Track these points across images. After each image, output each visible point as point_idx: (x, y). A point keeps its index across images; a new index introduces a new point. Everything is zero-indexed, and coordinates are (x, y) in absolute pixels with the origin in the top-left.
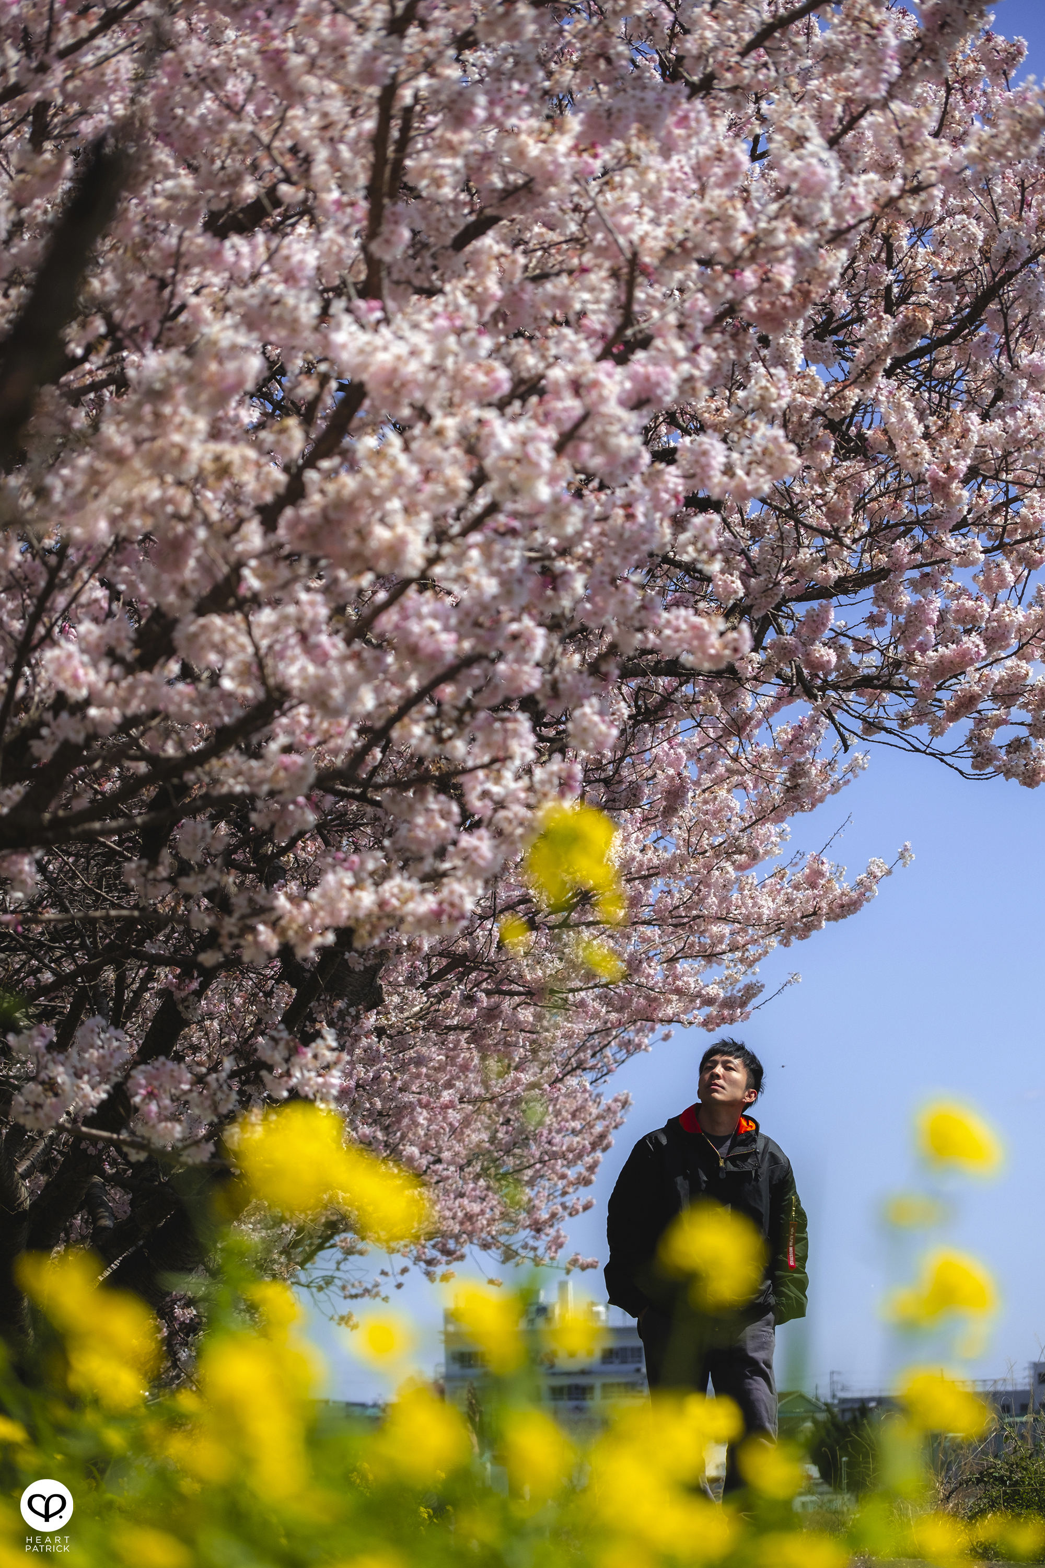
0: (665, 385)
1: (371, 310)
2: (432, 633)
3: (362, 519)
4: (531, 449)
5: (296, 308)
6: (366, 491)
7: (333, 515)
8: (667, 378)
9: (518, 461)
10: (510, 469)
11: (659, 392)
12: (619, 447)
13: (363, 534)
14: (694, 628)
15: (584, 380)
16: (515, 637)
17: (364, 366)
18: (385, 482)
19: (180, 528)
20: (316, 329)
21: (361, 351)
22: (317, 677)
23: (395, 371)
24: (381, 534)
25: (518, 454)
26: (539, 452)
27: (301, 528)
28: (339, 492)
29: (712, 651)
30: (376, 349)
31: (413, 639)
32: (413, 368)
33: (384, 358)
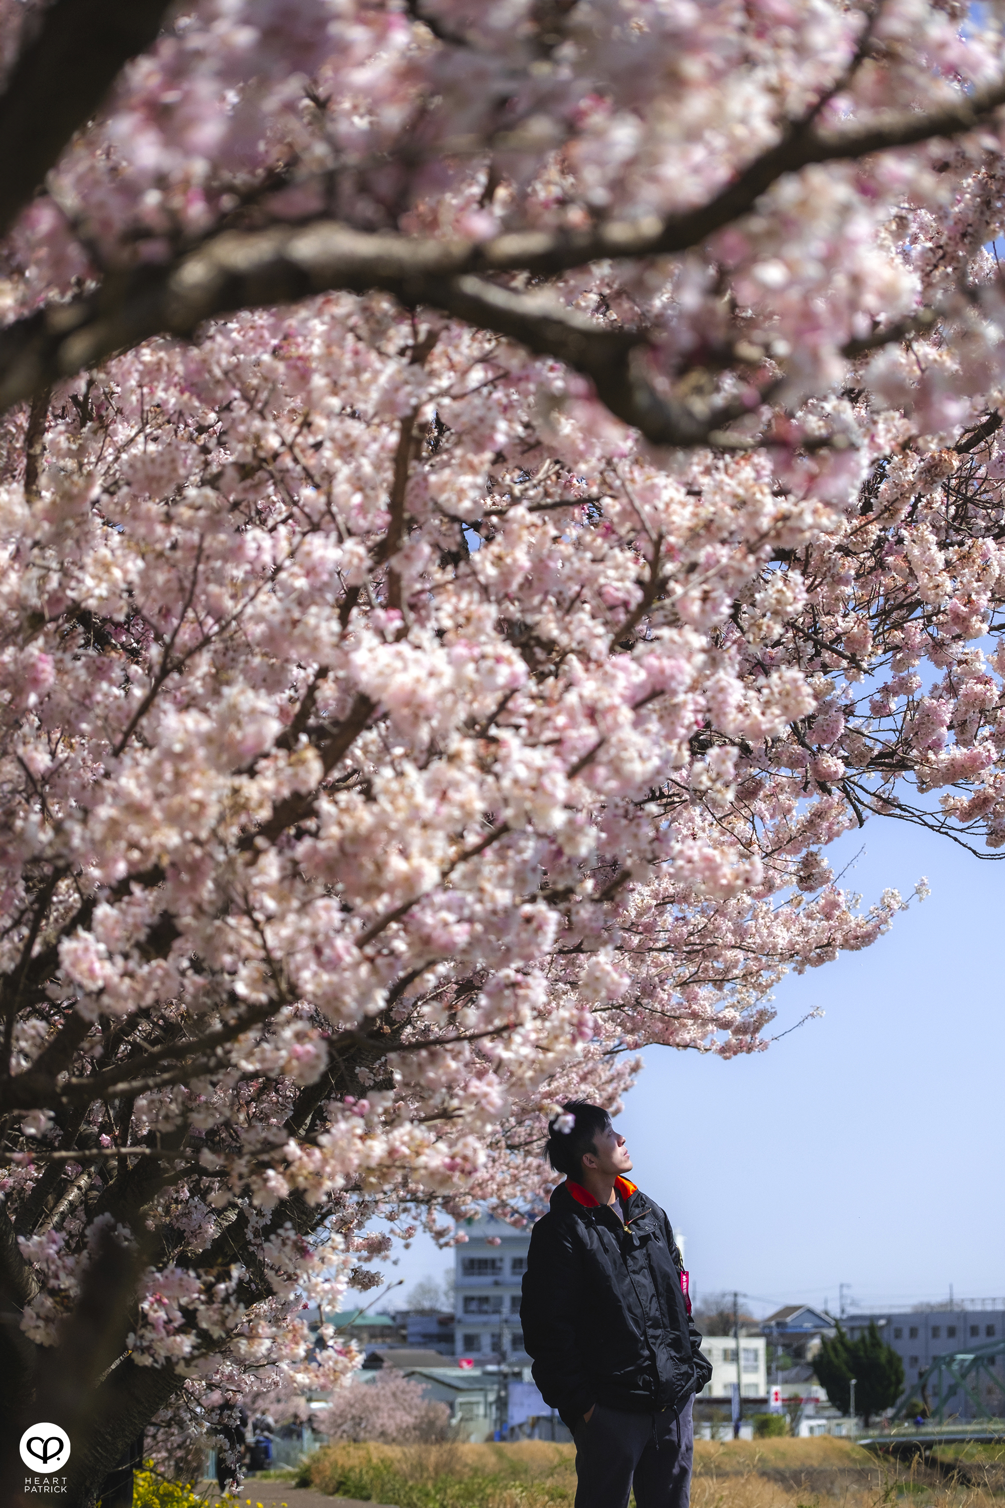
0: (679, 677)
1: (391, 620)
2: (446, 924)
3: (379, 850)
4: (546, 781)
5: (317, 627)
6: (382, 824)
7: (349, 848)
8: (681, 671)
9: (534, 789)
10: (525, 798)
11: (673, 684)
12: (633, 773)
13: (380, 867)
14: (707, 859)
15: (600, 706)
16: (528, 920)
17: (384, 687)
18: (401, 816)
19: (198, 852)
20: (337, 646)
21: (381, 673)
22: (330, 983)
23: (413, 692)
24: (397, 864)
25: (533, 782)
26: (554, 783)
27: (317, 859)
28: (356, 827)
29: (724, 882)
30: (395, 671)
31: (427, 930)
32: (429, 691)
33: (402, 680)
